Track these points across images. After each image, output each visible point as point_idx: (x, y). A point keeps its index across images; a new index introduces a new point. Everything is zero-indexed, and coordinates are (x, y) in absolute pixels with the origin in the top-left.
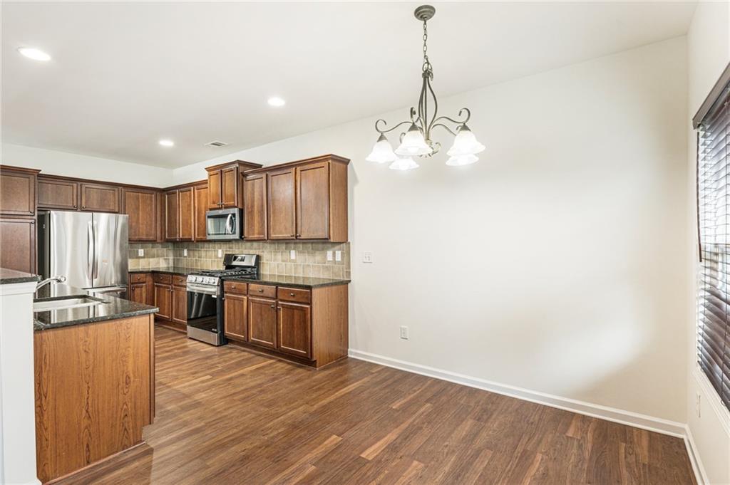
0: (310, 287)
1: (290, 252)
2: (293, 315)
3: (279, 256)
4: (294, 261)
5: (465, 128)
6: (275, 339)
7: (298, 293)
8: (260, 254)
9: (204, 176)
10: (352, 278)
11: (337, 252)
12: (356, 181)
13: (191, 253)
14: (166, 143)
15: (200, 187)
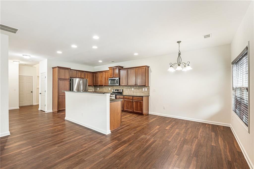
0: (143, 97)
1: (132, 89)
2: (138, 104)
3: (128, 90)
4: (133, 91)
5: (188, 65)
6: (132, 109)
7: (139, 98)
8: (123, 89)
9: (108, 69)
10: (150, 95)
11: (146, 89)
12: (151, 72)
13: (100, 89)
14: (100, 61)
15: (106, 72)
